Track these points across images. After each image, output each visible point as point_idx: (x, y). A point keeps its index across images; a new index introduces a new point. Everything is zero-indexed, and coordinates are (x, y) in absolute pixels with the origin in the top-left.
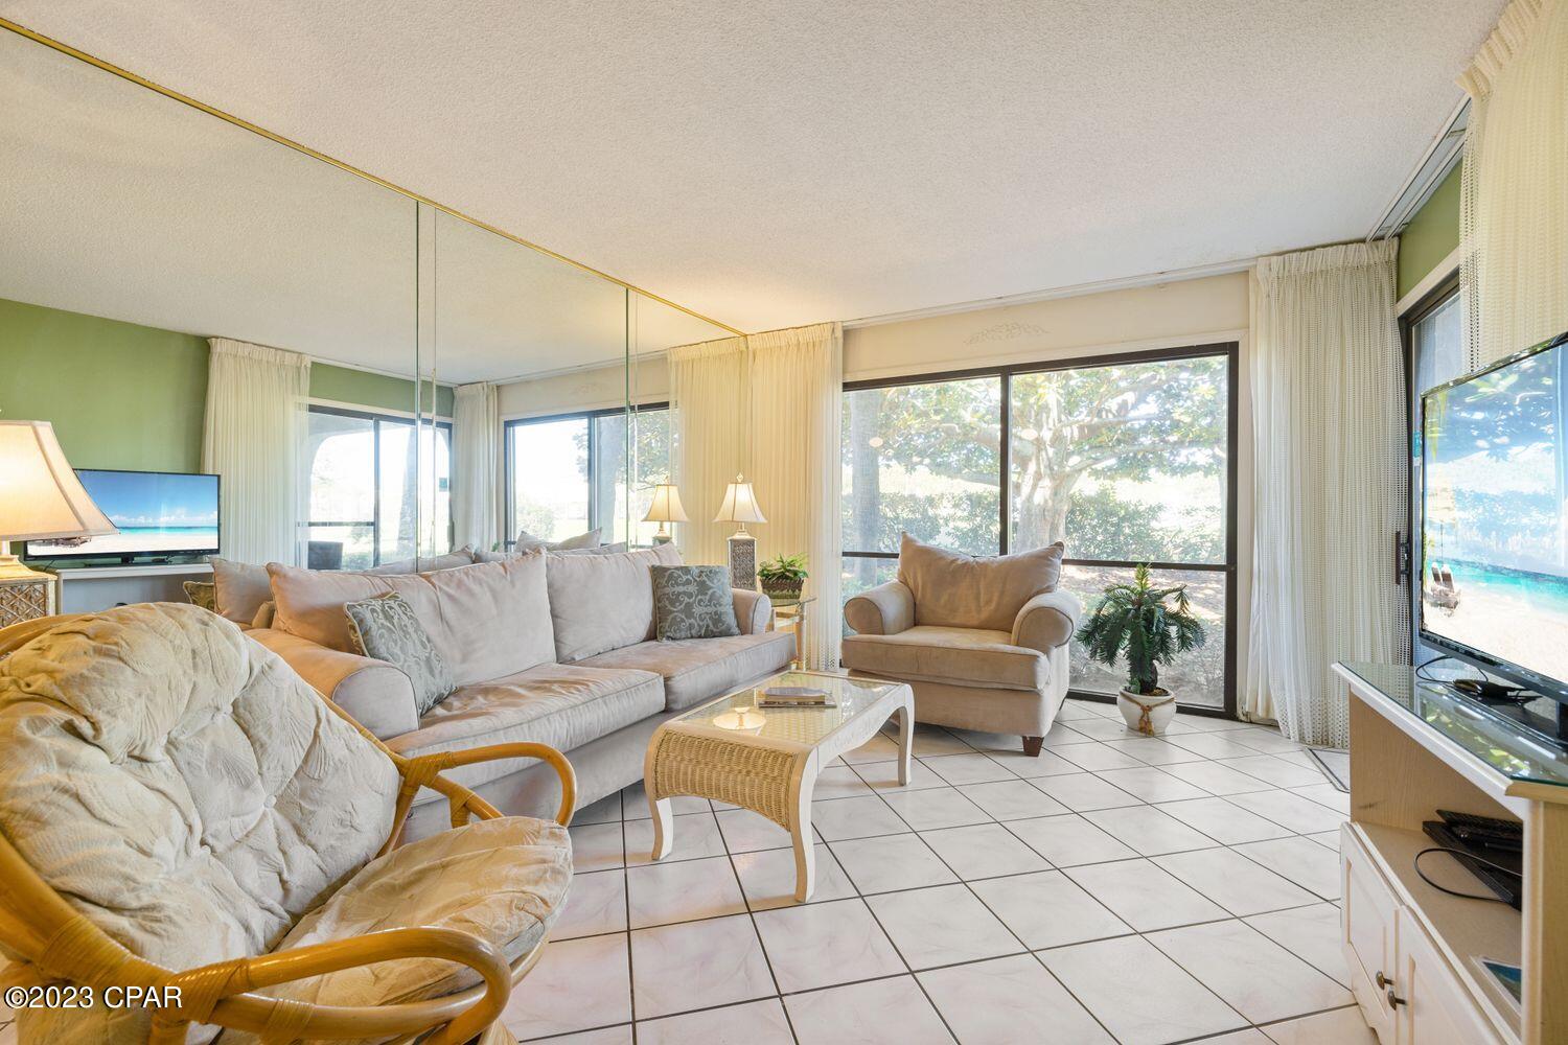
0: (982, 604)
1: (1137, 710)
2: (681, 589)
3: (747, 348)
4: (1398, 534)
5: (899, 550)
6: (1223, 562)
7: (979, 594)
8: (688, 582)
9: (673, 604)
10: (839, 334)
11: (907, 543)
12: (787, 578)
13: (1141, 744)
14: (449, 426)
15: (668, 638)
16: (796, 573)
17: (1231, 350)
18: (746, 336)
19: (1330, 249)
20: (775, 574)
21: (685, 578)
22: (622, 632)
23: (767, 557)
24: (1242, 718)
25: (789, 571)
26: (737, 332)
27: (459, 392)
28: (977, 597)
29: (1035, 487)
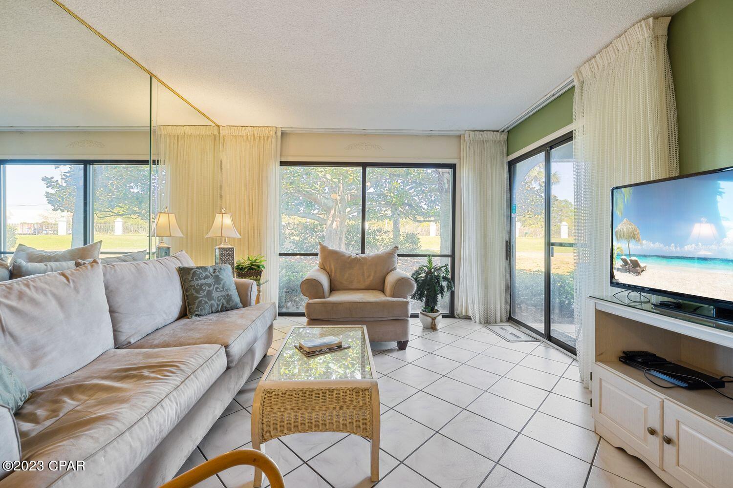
0: (366, 277)
1: (430, 320)
2: (203, 281)
3: (219, 133)
4: (507, 241)
5: (319, 252)
6: (450, 253)
7: (364, 273)
8: (207, 277)
9: (198, 292)
10: (279, 134)
11: (324, 249)
12: (253, 269)
13: (432, 334)
15: (197, 315)
16: (258, 266)
17: (453, 166)
18: (219, 126)
20: (245, 268)
21: (204, 274)
22: (164, 316)
23: (241, 258)
24: (457, 316)
25: (254, 265)
26: (215, 123)
28: (363, 274)
29: (333, 221)
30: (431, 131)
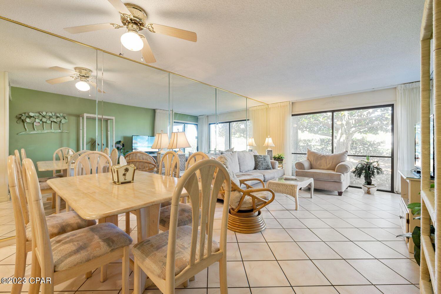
0: (328, 164)
1: (367, 189)
2: (260, 160)
3: (268, 107)
5: (307, 153)
6: (390, 156)
7: (327, 162)
8: (261, 158)
9: (259, 162)
10: (291, 104)
11: (309, 151)
12: (280, 158)
14: (197, 125)
15: (258, 169)
16: (282, 157)
17: (392, 106)
18: (268, 104)
19: (417, 83)
20: (277, 158)
21: (261, 157)
22: (250, 168)
23: (275, 154)
24: (396, 192)
25: (280, 157)
26: (266, 104)
27: (199, 117)
28: (326, 163)
29: (341, 137)
30: (373, 89)
